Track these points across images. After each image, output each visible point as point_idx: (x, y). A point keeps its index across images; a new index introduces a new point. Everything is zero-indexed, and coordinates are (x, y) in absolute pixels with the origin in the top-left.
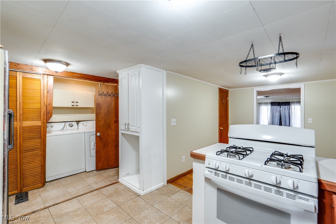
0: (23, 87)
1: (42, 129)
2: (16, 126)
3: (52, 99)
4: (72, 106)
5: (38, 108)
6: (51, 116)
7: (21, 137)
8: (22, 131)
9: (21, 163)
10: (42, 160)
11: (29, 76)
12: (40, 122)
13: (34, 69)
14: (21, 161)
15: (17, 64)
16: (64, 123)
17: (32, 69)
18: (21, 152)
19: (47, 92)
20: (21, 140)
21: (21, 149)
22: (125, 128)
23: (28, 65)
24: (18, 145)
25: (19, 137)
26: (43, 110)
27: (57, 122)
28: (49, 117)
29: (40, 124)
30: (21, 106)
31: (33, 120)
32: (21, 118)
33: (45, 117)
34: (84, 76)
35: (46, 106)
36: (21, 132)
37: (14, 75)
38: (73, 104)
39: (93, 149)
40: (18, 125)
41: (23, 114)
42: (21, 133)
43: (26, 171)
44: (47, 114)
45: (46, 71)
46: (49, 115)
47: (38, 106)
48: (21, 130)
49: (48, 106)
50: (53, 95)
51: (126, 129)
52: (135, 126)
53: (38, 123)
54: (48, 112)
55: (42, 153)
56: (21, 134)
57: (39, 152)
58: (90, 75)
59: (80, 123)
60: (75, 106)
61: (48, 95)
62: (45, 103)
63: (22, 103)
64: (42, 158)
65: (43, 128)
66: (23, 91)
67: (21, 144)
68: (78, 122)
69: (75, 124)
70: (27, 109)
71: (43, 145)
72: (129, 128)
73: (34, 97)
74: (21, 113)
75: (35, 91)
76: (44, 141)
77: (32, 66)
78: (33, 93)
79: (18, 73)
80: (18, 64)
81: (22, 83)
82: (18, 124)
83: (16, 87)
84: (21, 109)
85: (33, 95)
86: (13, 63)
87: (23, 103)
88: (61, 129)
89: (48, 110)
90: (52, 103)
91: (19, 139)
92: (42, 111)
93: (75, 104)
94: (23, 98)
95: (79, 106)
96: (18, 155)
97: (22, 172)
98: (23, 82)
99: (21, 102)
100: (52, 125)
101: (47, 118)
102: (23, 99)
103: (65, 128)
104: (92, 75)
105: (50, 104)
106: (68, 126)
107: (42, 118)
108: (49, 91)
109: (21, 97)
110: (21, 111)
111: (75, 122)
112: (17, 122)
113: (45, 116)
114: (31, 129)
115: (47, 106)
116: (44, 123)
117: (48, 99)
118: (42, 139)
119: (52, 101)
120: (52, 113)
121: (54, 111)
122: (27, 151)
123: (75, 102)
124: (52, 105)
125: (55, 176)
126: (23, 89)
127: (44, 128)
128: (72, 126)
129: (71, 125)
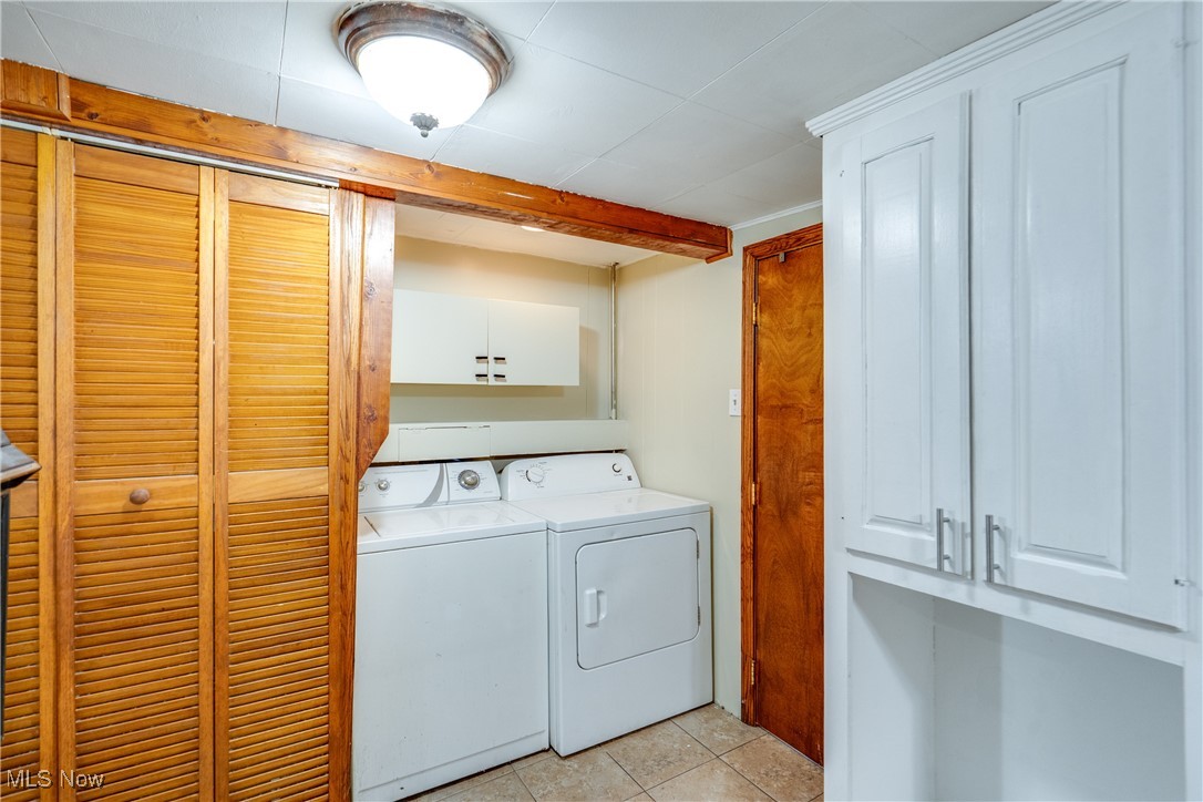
0: (232, 259)
1: (335, 517)
2: (195, 499)
3: (389, 335)
4: (474, 381)
5: (315, 393)
6: (384, 434)
7: (222, 568)
8: (223, 530)
9: (221, 727)
10: (334, 706)
11: (263, 192)
12: (323, 473)
13: (291, 152)
14: (222, 713)
15: (196, 116)
16: (439, 465)
17: (281, 154)
18: (219, 661)
19: (364, 296)
20: (223, 584)
21: (219, 640)
22: (941, 557)
23: (258, 124)
24: (205, 620)
25: (210, 570)
26: (342, 400)
27: (403, 464)
28: (370, 445)
29: (324, 489)
30: (223, 378)
31: (285, 460)
32: (223, 450)
33: (352, 443)
34: (554, 202)
35: (354, 376)
36: (218, 536)
37: (186, 183)
38: (482, 368)
39: (591, 625)
40: (203, 496)
41: (232, 424)
42: (219, 542)
43: (248, 770)
44: (363, 423)
45: (358, 164)
46: (371, 432)
47: (311, 378)
48: (219, 524)
49: (364, 378)
50: (390, 313)
51: (947, 566)
52: (1099, 561)
53: (312, 481)
54: (365, 412)
55: (335, 657)
56: (219, 550)
57: (316, 656)
58: (584, 197)
59: (513, 468)
60: (492, 381)
61: (366, 313)
62: (348, 361)
63: (227, 358)
64: (335, 694)
65: (342, 509)
66: (232, 284)
67: (219, 613)
68: (500, 462)
69: (485, 470)
70: (253, 398)
71: (337, 616)
72: (996, 561)
73: (292, 321)
74: (222, 420)
75: (296, 289)
76: (343, 587)
77: (283, 130)
78: (287, 299)
79: (206, 176)
80: (205, 117)
81: (226, 238)
82: (205, 489)
83: (197, 261)
84: (222, 397)
85: (288, 310)
86: (173, 106)
87: (233, 358)
88: (423, 499)
89: (365, 400)
90: (389, 361)
91: (210, 578)
92: (333, 406)
93: (492, 368)
94: (231, 326)
95: (509, 381)
96: (205, 677)
97: (222, 785)
98: (231, 234)
99: (219, 353)
100: (382, 477)
101: (362, 449)
102: (233, 338)
103: (443, 497)
104: (592, 199)
105: (380, 366)
106: (455, 484)
107: (334, 448)
108: (372, 289)
109: (223, 322)
110: (222, 409)
111: (489, 462)
112: (198, 474)
113: (353, 435)
114: (274, 518)
115: (359, 378)
116: (347, 482)
117: (366, 337)
118: (335, 576)
119: (390, 351)
120: (386, 420)
121: (396, 405)
122: (258, 649)
123: (491, 359)
124: (388, 373)
125: (402, 783)
126: (232, 271)
127: (344, 507)
128: (472, 485)
129: (468, 479)
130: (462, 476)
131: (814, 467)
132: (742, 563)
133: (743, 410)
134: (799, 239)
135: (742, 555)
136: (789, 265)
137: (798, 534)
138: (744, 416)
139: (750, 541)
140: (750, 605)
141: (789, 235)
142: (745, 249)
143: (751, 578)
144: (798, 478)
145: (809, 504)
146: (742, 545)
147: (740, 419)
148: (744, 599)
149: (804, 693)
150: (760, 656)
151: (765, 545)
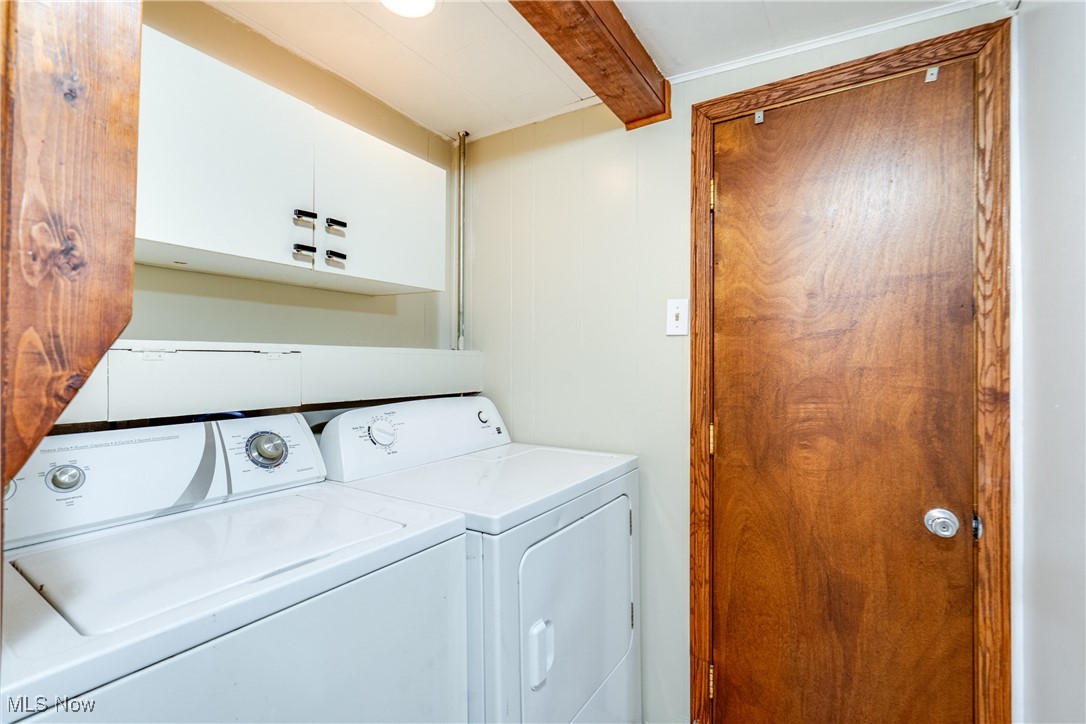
4: (290, 259)
16: (202, 425)
38: (304, 236)
39: (537, 688)
59: (343, 425)
60: (323, 263)
68: (319, 414)
69: (293, 430)
88: (172, 496)
93: (323, 237)
100: (62, 459)
106: (240, 461)
111: (299, 415)
123: (321, 221)
129: (268, 448)
130: (253, 442)
131: (813, 397)
132: (692, 534)
133: (693, 327)
134: (790, 91)
135: (693, 524)
136: (771, 128)
137: (786, 489)
138: (695, 335)
139: (704, 503)
140: (705, 590)
141: (773, 87)
142: (696, 109)
143: (706, 553)
144: (786, 413)
145: (805, 447)
146: (693, 510)
147: (689, 338)
148: (695, 583)
149: (798, 702)
150: (722, 657)
151: (729, 507)
